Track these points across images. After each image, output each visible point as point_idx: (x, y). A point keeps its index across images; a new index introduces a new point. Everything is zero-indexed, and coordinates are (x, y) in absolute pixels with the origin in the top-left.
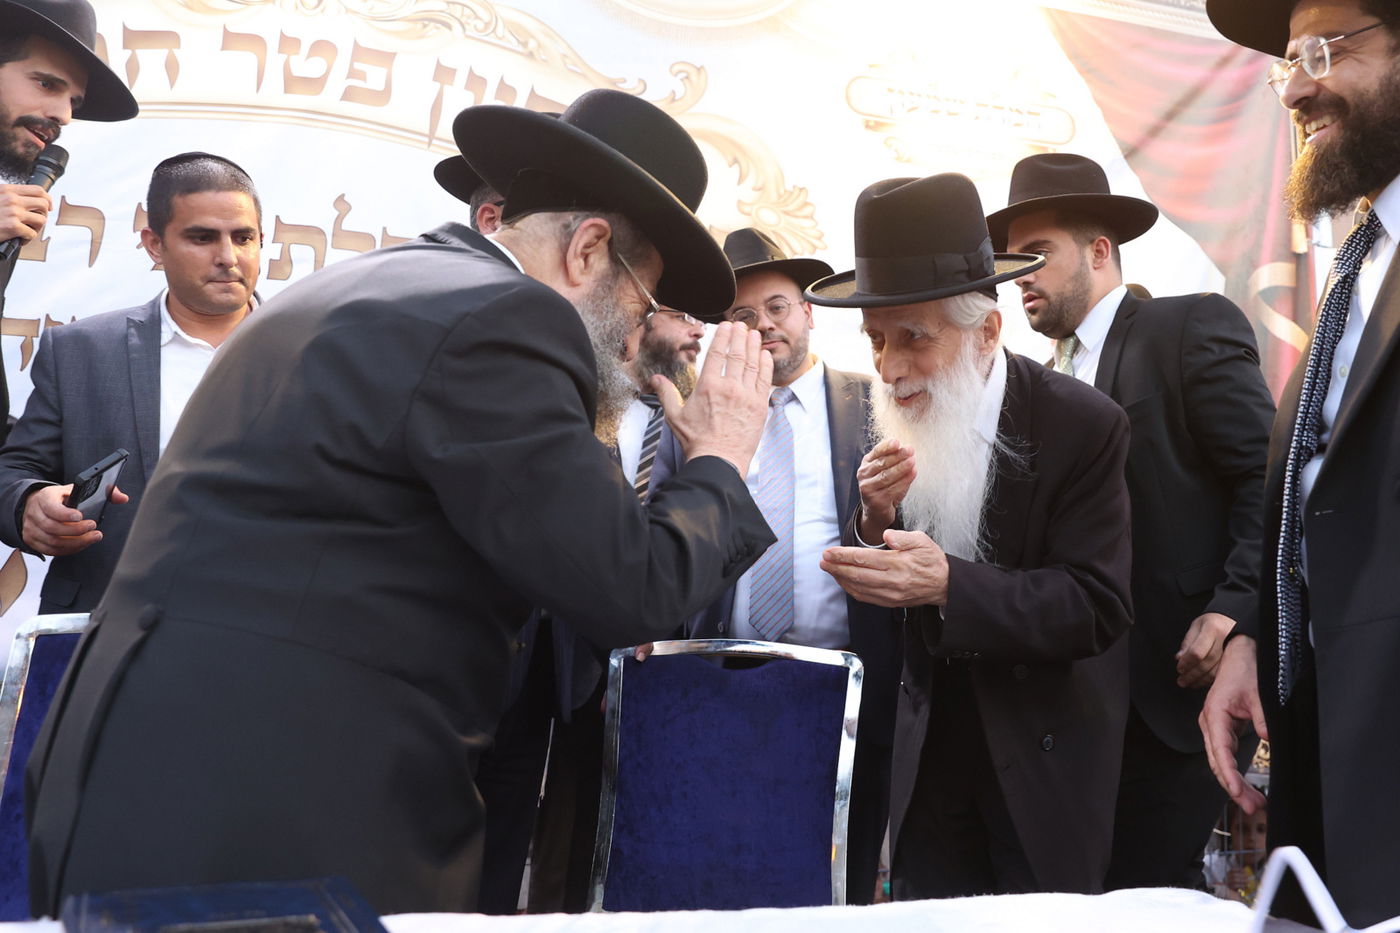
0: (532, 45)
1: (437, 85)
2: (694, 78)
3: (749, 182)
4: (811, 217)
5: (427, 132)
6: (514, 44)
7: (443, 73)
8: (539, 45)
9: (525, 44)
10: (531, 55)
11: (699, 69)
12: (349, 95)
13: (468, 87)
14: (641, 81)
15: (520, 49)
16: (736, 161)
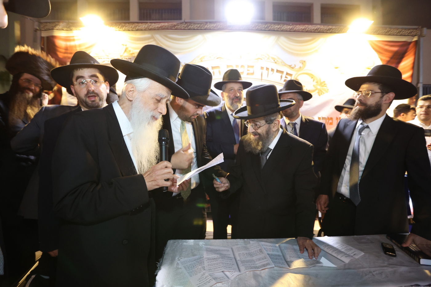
0: (276, 61)
1: (261, 70)
2: (304, 63)
3: (315, 81)
4: (326, 86)
5: (261, 78)
6: (273, 61)
7: (262, 68)
8: (277, 61)
9: (274, 61)
10: (276, 63)
11: (305, 61)
12: (248, 74)
13: (266, 70)
14: (295, 65)
15: (274, 62)
16: (312, 78)
